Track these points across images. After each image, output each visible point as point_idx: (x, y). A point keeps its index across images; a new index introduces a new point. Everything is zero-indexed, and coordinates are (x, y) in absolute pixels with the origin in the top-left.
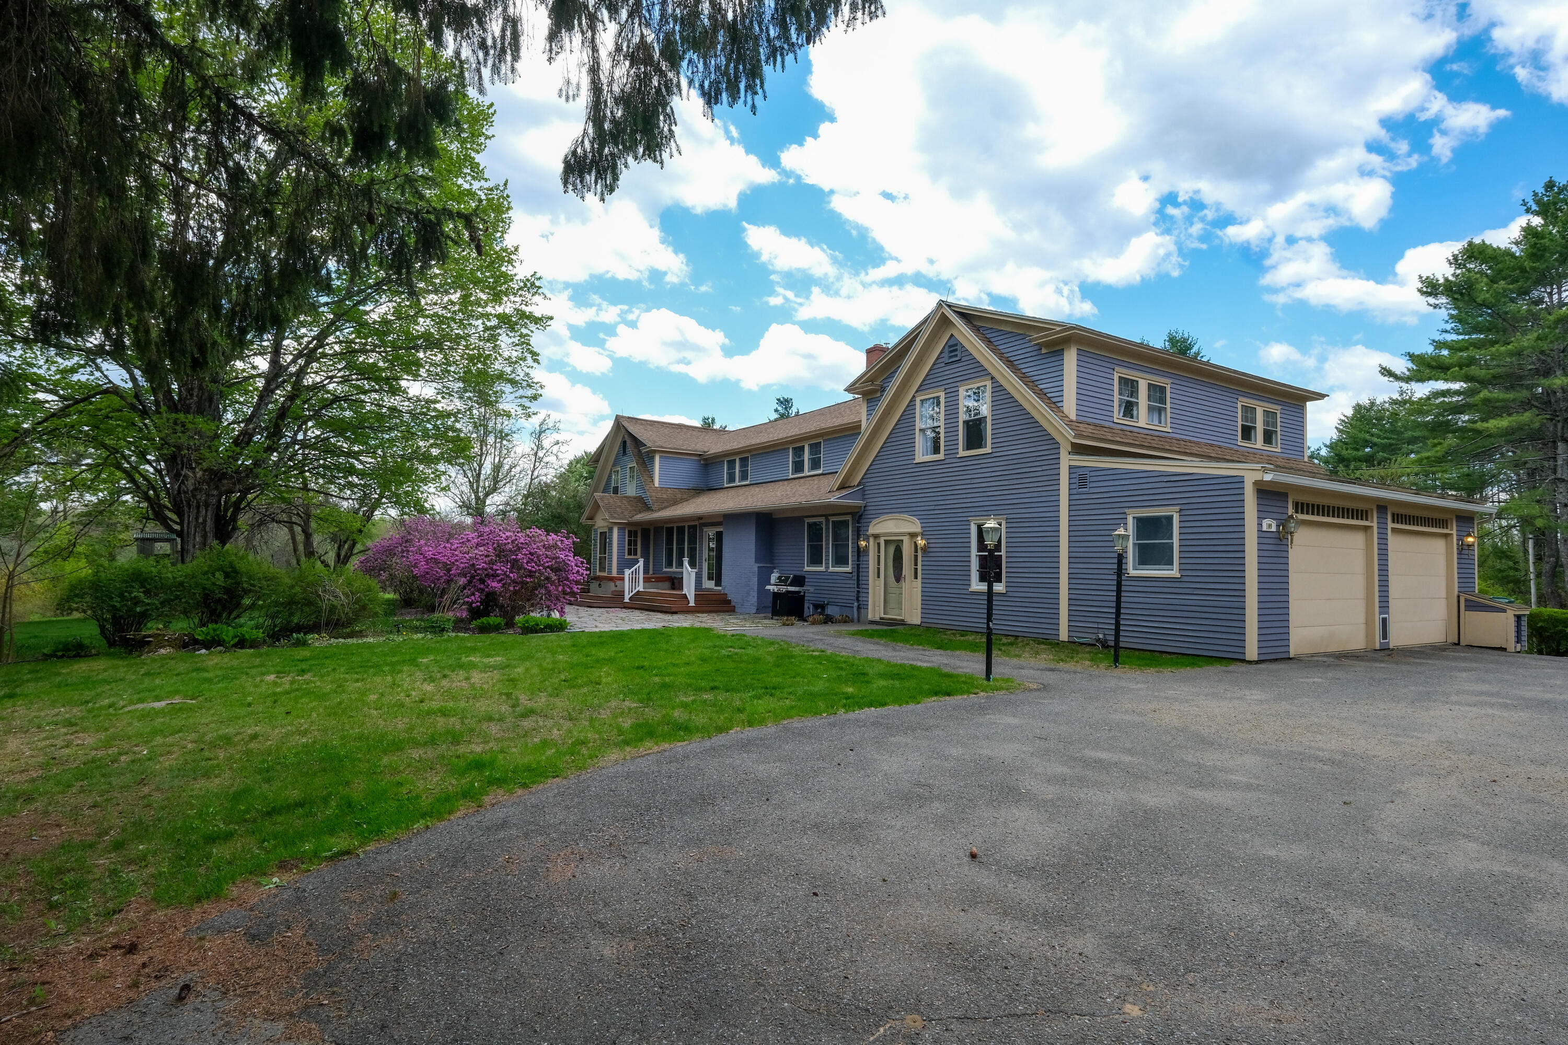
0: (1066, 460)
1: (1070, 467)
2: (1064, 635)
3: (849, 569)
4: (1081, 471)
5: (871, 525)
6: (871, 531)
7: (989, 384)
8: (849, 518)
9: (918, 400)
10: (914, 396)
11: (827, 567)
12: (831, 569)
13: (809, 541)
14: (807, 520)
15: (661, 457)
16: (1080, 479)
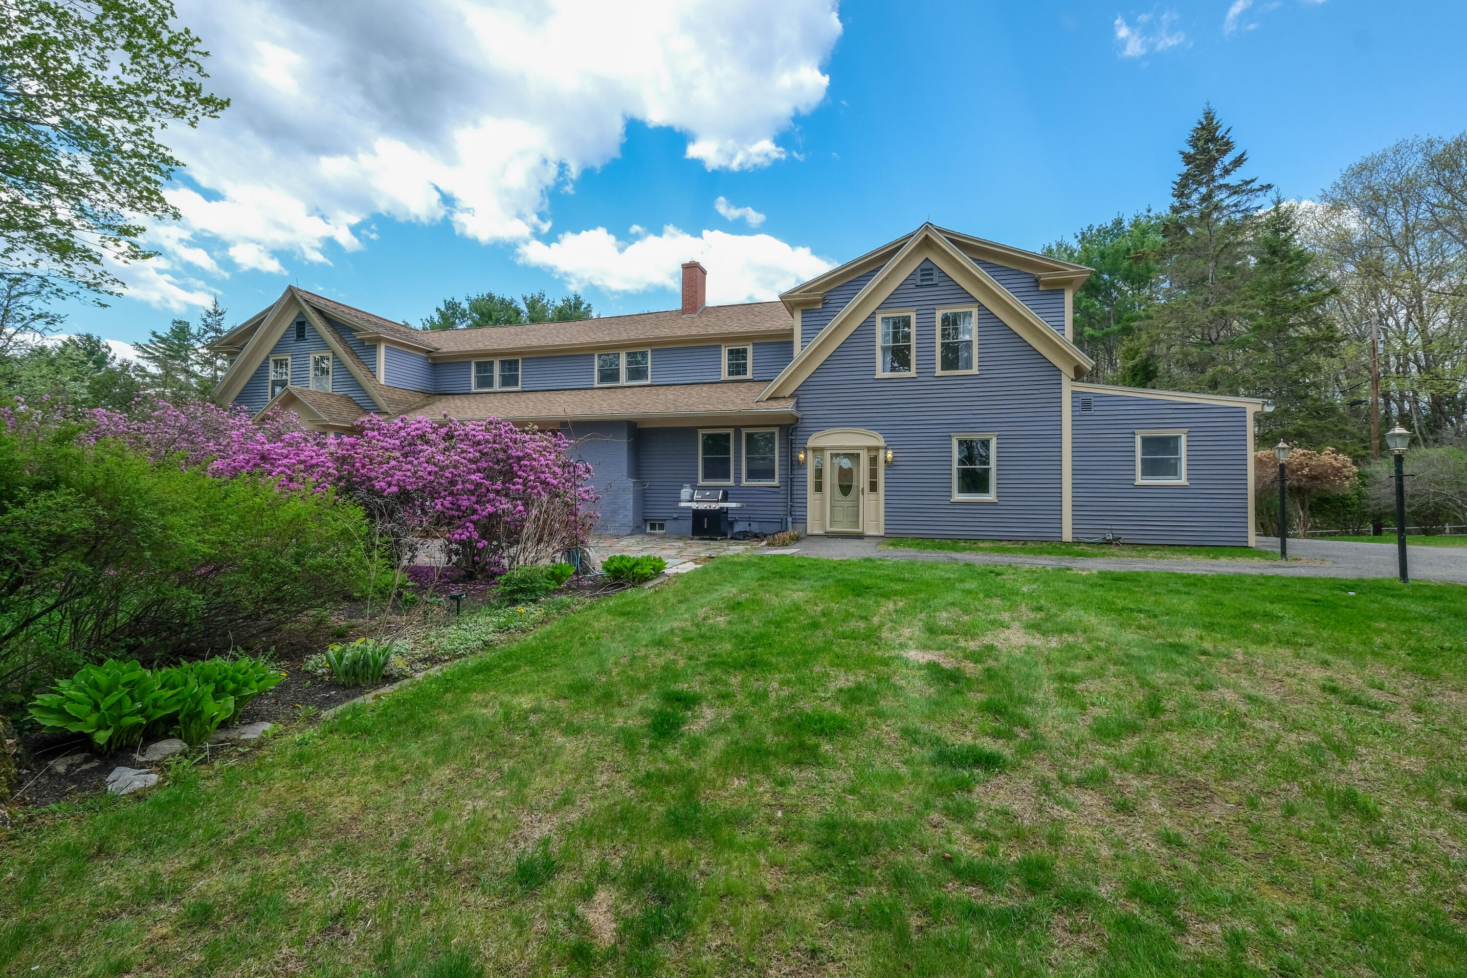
0: (1068, 387)
1: (1073, 392)
2: (1067, 535)
3: (776, 482)
4: (1084, 396)
5: (811, 439)
6: (812, 442)
7: (975, 311)
8: (776, 431)
9: (879, 318)
10: (874, 313)
11: (738, 479)
12: (744, 483)
13: (704, 453)
14: (701, 432)
15: (386, 348)
16: (1084, 404)
